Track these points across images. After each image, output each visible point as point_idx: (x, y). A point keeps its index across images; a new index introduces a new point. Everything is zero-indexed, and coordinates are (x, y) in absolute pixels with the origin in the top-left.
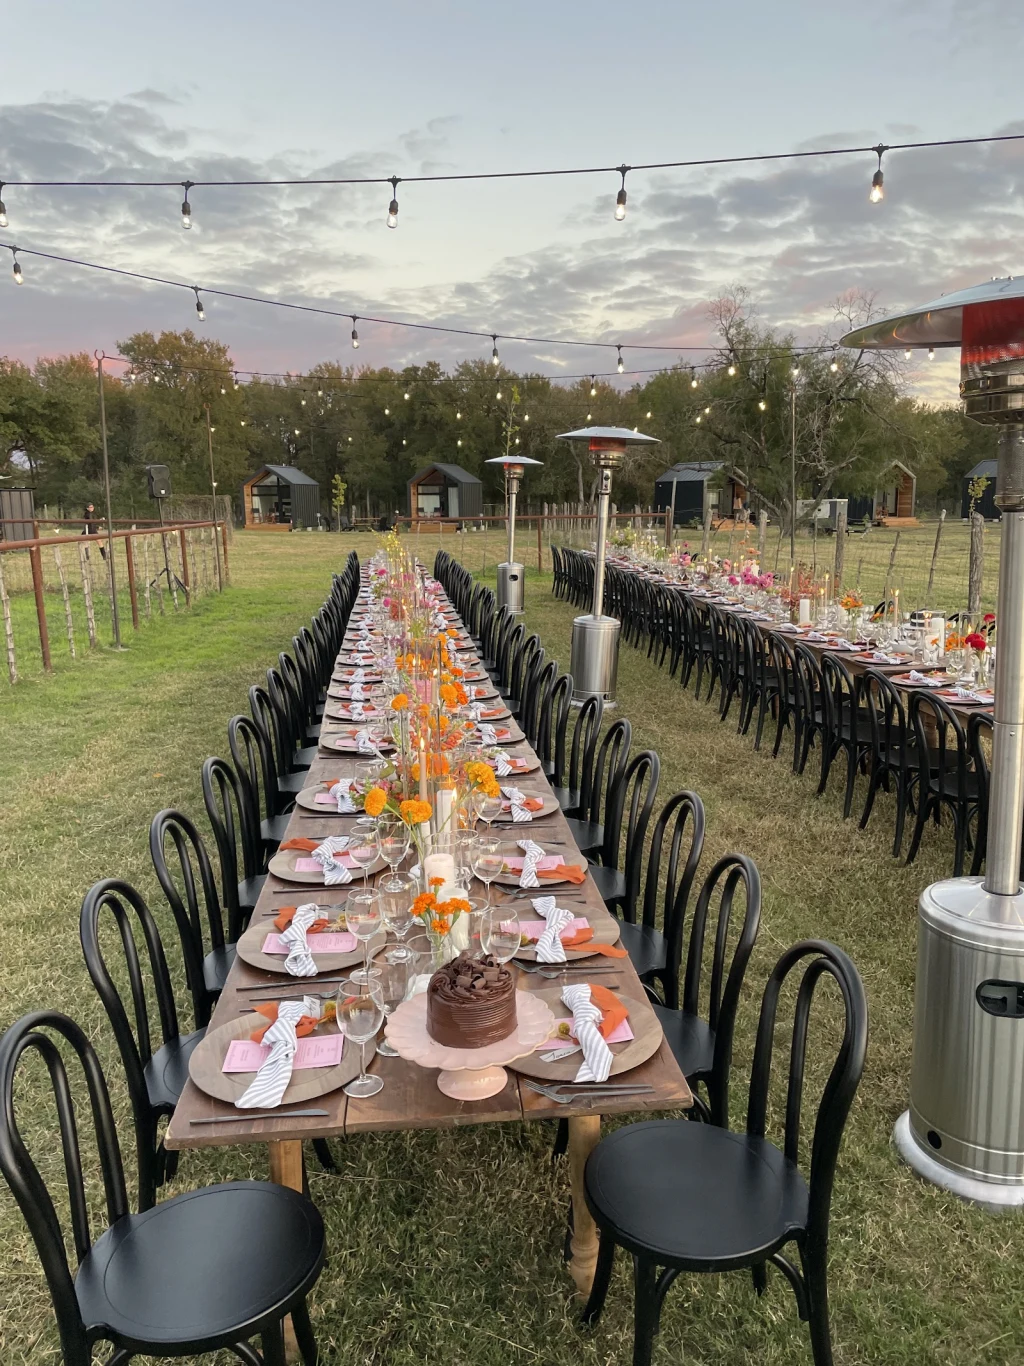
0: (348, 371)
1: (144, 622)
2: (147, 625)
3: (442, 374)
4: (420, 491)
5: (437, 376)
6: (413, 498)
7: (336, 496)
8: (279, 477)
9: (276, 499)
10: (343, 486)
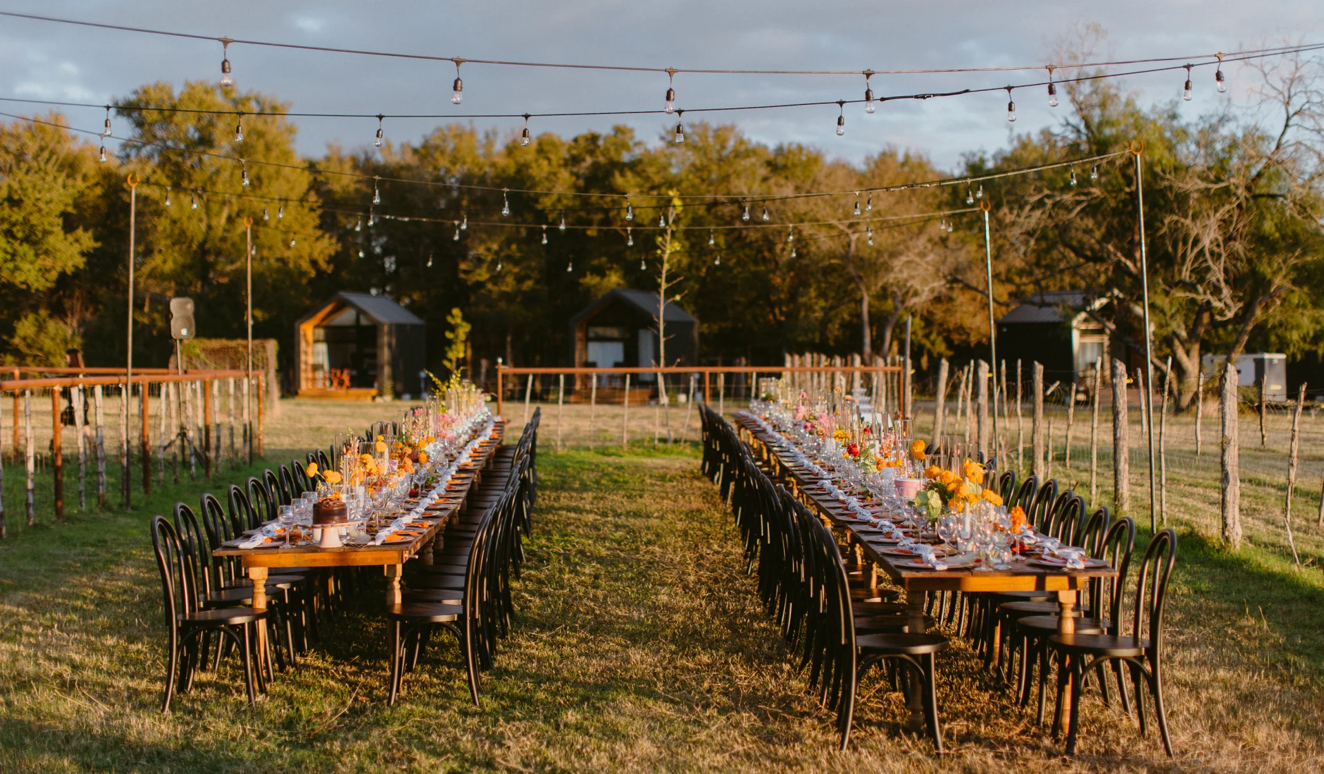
0: (487, 136)
1: (155, 487)
2: (159, 491)
3: (638, 144)
4: (591, 334)
5: (628, 149)
6: (579, 346)
7: (450, 343)
8: (360, 312)
9: (352, 348)
10: (464, 329)
